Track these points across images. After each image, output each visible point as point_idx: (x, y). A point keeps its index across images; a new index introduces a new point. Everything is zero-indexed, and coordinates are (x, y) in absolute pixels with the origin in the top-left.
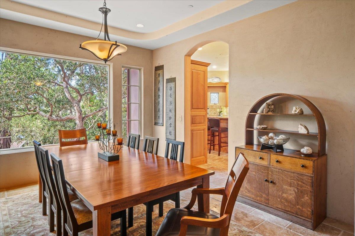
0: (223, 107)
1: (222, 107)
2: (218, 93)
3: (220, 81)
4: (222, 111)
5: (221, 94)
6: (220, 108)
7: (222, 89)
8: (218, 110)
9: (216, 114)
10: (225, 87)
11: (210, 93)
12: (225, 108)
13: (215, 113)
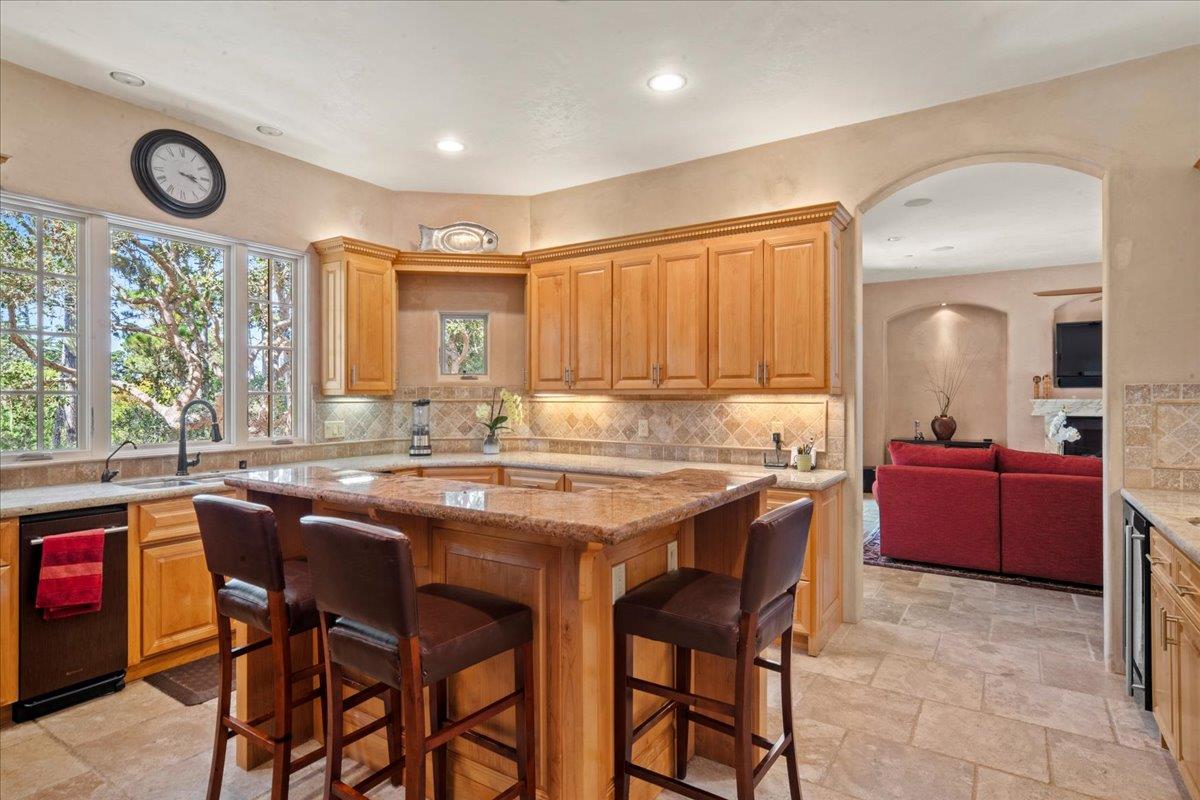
0: (513, 391)
1: (504, 394)
2: (485, 317)
3: (492, 246)
4: (504, 419)
5: (499, 319)
6: (493, 398)
7: (502, 297)
8: (483, 412)
9: (471, 435)
10: (521, 281)
11: (436, 314)
12: (519, 399)
13: (465, 429)
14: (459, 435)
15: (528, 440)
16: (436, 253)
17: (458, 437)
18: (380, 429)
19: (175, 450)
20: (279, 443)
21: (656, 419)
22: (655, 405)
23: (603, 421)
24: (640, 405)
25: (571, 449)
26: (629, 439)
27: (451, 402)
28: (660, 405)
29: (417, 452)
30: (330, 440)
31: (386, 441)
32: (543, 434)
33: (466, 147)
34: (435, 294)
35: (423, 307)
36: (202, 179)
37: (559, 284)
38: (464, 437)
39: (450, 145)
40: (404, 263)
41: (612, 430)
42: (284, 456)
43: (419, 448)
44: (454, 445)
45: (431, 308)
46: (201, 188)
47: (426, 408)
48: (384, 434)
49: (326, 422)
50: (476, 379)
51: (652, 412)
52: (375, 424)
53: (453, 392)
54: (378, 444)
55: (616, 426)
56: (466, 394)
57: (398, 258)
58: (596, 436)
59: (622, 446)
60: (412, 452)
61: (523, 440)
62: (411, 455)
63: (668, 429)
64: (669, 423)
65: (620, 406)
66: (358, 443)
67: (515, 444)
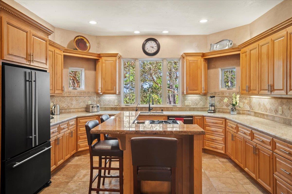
10: (239, 55)
14: (225, 107)
15: (249, 111)
16: (215, 51)
17: (226, 108)
18: (203, 104)
19: (148, 106)
20: (173, 106)
21: (284, 107)
22: (284, 101)
23: (268, 106)
24: (280, 100)
25: (260, 116)
26: (276, 114)
27: (223, 97)
28: (286, 101)
29: (210, 111)
30: (187, 106)
31: (205, 108)
32: (253, 109)
33: (208, 20)
34: (219, 63)
35: (215, 68)
36: (155, 47)
37: (246, 56)
38: (227, 108)
39: (204, 21)
40: (206, 56)
41: (271, 110)
42: (174, 109)
43: (211, 110)
44: (224, 110)
45: (218, 68)
46: (155, 49)
47: (213, 98)
48: (204, 105)
49: (185, 101)
50: (232, 89)
51: (283, 104)
52: (201, 102)
53: (223, 94)
54: (203, 108)
55: (272, 108)
56: (228, 94)
57: (203, 55)
58: (266, 111)
59: (274, 117)
60: (209, 111)
61: (247, 111)
62: (208, 112)
63: (289, 111)
64: (289, 109)
65: (273, 100)
66: (195, 108)
67: (244, 112)
